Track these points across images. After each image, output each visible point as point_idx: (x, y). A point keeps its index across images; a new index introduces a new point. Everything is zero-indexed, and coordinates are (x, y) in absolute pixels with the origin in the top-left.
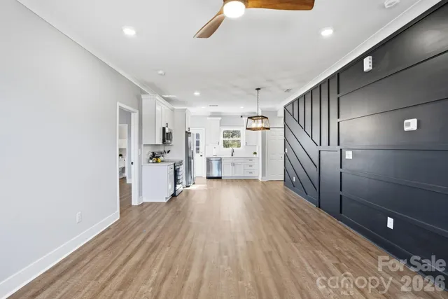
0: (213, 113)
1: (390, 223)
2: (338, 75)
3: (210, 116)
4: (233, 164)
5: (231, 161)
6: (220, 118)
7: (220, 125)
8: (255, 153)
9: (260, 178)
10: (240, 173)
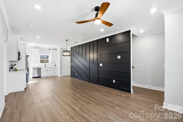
0: (35, 46)
1: (114, 81)
2: (97, 41)
3: (33, 48)
4: (47, 70)
5: (46, 69)
6: (39, 49)
7: (40, 53)
8: (56, 65)
9: (59, 76)
10: (50, 74)
